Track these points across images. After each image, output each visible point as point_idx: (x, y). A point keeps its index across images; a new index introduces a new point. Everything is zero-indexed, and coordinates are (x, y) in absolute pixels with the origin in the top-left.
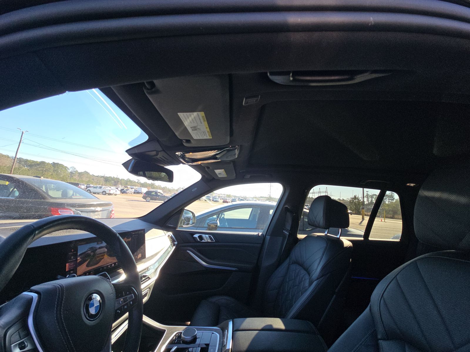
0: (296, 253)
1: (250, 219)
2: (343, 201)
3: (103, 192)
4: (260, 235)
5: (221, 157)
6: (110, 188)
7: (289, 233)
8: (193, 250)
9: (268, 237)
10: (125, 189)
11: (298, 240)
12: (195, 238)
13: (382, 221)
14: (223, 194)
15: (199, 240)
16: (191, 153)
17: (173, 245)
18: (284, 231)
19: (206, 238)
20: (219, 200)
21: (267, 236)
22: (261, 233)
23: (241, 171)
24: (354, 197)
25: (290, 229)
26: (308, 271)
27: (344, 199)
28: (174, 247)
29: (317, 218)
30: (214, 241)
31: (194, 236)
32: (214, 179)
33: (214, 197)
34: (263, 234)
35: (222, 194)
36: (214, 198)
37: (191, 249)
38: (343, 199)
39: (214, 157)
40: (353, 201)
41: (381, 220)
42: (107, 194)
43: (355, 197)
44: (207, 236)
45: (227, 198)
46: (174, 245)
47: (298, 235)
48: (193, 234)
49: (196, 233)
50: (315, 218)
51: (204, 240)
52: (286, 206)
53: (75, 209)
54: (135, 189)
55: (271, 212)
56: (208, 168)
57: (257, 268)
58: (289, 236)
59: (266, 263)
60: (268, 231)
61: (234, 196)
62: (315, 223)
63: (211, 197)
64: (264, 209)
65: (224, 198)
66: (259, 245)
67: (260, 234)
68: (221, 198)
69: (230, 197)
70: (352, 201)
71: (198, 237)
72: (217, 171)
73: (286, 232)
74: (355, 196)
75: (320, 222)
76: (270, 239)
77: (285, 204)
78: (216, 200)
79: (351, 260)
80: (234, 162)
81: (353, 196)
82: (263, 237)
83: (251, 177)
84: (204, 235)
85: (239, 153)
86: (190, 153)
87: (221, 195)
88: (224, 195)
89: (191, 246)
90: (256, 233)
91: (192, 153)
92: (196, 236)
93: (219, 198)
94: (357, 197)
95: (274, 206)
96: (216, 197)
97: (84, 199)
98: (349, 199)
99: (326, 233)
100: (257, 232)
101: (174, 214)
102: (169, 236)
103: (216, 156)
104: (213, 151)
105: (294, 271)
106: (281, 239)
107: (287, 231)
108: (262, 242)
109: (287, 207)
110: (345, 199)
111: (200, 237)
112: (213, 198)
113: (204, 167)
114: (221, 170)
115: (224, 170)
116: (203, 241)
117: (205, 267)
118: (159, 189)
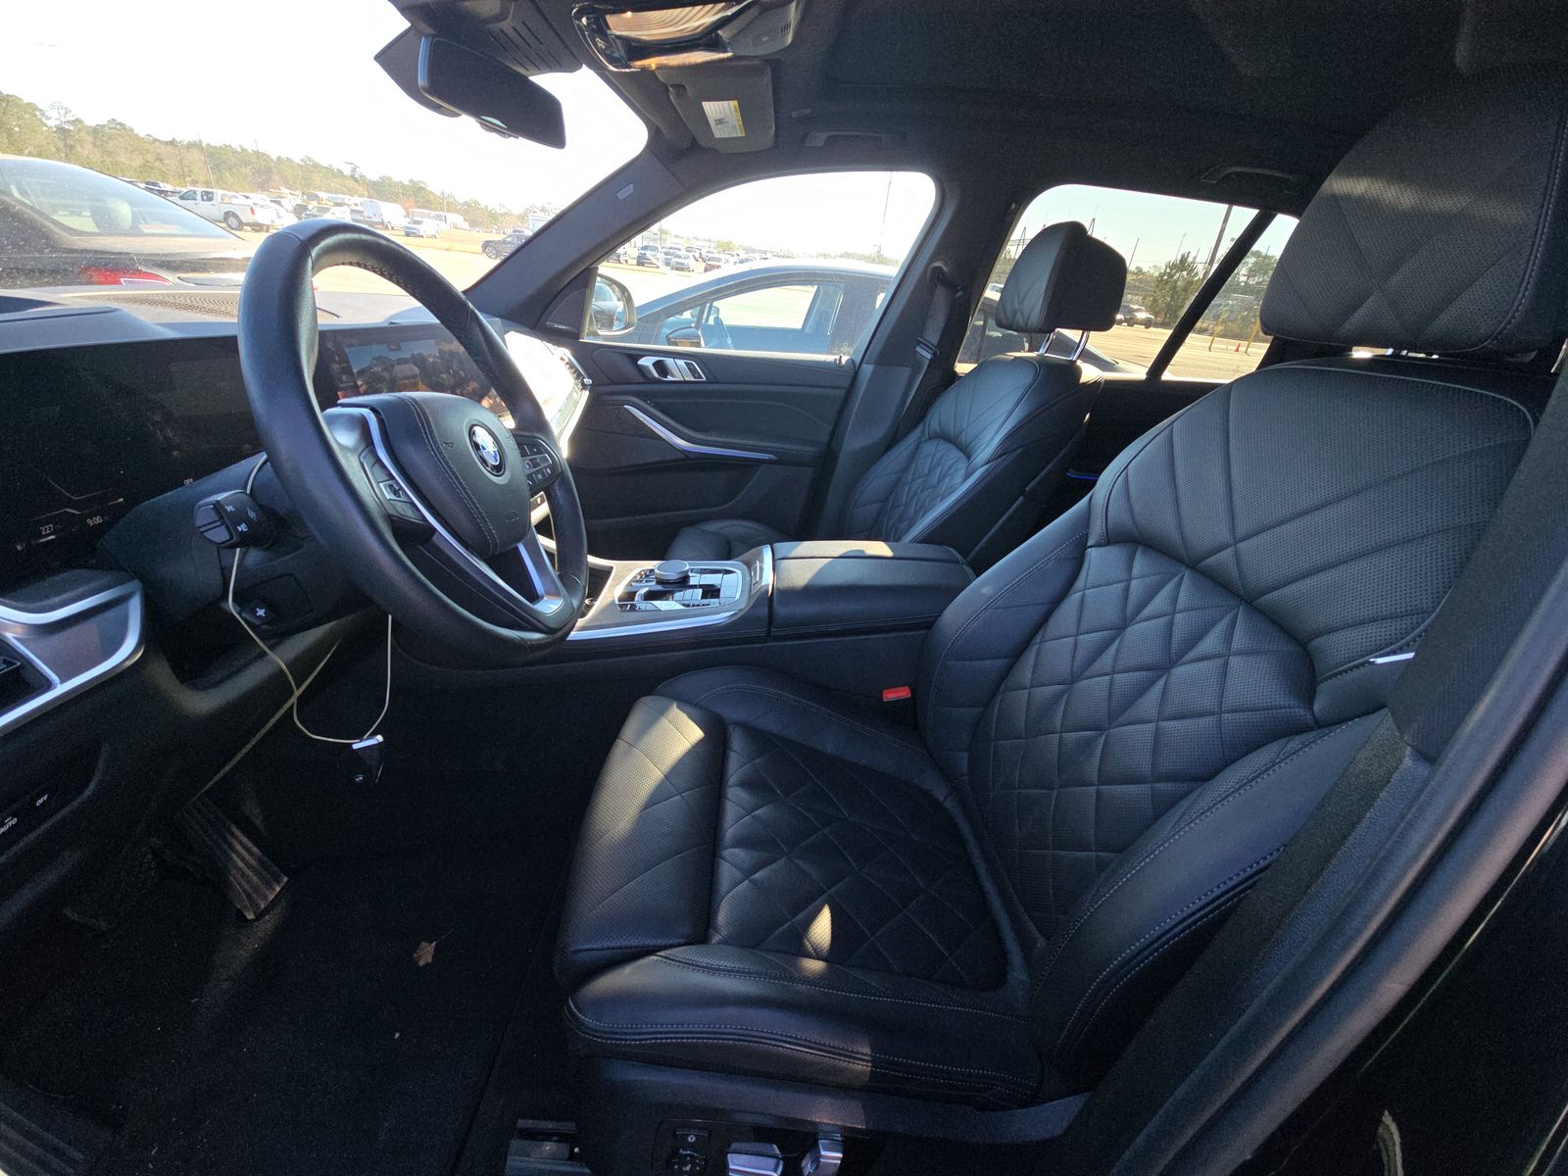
0: (943, 413)
1: (807, 330)
2: (1135, 277)
3: (228, 214)
4: (843, 362)
5: (734, 38)
6: (247, 197)
7: (934, 354)
8: (642, 403)
9: (868, 369)
10: (310, 207)
11: (953, 377)
12: (642, 370)
13: (1237, 350)
14: (705, 240)
15: (656, 375)
16: (629, 14)
17: (580, 386)
18: (918, 349)
19: (679, 370)
20: (691, 262)
21: (864, 366)
22: (847, 357)
23: (794, 114)
24: (1181, 260)
25: (938, 344)
26: (967, 452)
27: (1141, 270)
28: (586, 393)
29: (1025, 303)
30: (704, 379)
31: (639, 363)
32: (694, 146)
33: (671, 251)
34: (853, 360)
35: (698, 239)
36: (672, 254)
37: (637, 400)
38: (1137, 268)
39: (707, 39)
40: (1171, 276)
41: (1235, 348)
42: (247, 224)
43: (1184, 259)
44: (681, 363)
45: (722, 256)
46: (584, 386)
47: (956, 364)
48: (634, 356)
49: (642, 353)
50: (1021, 303)
51: (673, 376)
52: (937, 264)
53: (179, 278)
54: (354, 208)
55: (881, 299)
56: (680, 88)
57: (828, 457)
58: (931, 360)
59: (855, 441)
60: (868, 353)
61: (745, 249)
62: (1017, 317)
63: (660, 250)
64: (857, 286)
65: (710, 255)
66: (841, 393)
67: (844, 359)
68: (697, 256)
69: (730, 249)
70: (1166, 278)
71: (654, 364)
72: (712, 109)
73: (924, 353)
74: (1183, 256)
75: (1030, 314)
76: (874, 373)
77: (932, 259)
78: (678, 263)
79: (1088, 416)
80: (774, 64)
81: (1174, 257)
82: (854, 370)
83: (831, 140)
84: (669, 361)
85: (802, 21)
86: (624, 12)
87: (695, 244)
88: (707, 244)
89: (637, 394)
90: (830, 358)
91: (634, 10)
92: (647, 362)
93: (691, 254)
94: (1190, 260)
95: (890, 277)
96: (680, 250)
97: (190, 236)
98: (1160, 268)
99: (1042, 351)
100: (834, 354)
101: (562, 290)
102: (562, 359)
103: (719, 32)
104: (711, 6)
105: (930, 458)
106: (906, 372)
107: (927, 347)
108: (847, 383)
109: (940, 268)
110: (1145, 270)
111: (660, 367)
112: (666, 254)
113: (665, 87)
114: (725, 103)
115: (736, 103)
116: (670, 378)
117: (683, 451)
118: (448, 211)
